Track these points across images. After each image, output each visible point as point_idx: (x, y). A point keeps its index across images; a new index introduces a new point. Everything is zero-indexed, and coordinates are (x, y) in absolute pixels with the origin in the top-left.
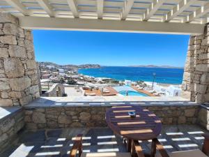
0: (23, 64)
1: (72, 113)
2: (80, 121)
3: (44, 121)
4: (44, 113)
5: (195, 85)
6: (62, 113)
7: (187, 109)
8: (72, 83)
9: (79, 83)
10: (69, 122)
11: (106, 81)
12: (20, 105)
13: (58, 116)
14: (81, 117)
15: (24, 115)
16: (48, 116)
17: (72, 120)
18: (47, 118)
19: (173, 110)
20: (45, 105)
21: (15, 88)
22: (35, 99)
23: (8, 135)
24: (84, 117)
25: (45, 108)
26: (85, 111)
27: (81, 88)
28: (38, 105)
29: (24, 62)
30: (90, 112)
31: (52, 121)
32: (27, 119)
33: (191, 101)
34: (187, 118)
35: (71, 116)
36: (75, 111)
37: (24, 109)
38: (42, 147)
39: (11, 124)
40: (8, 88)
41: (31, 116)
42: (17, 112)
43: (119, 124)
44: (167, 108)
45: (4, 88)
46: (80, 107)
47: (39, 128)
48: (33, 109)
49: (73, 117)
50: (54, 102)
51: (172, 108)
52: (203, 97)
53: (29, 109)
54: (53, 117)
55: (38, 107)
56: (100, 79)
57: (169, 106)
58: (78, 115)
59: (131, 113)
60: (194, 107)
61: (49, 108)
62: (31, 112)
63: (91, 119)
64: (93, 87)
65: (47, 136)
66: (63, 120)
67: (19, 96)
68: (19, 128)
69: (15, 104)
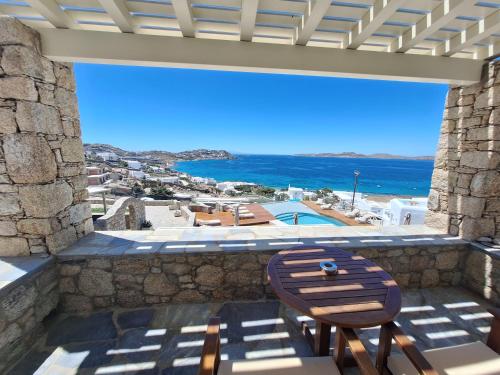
0: (53, 151)
1: (179, 269)
2: (198, 287)
3: (110, 289)
4: (109, 270)
5: (460, 198)
6: (155, 270)
7: (441, 252)
8: (162, 195)
9: (179, 195)
10: (170, 291)
11: (244, 190)
12: (48, 252)
13: (145, 276)
14: (200, 279)
15: (58, 277)
16: (121, 277)
17: (178, 285)
18: (115, 282)
19: (411, 257)
20: (113, 251)
21: (33, 209)
22: (83, 238)
23: (22, 326)
24: (208, 276)
25: (111, 258)
26: (211, 262)
27: (185, 208)
28: (95, 251)
29: (54, 145)
30: (222, 266)
31: (127, 288)
32: (66, 286)
33: (450, 234)
34: (441, 272)
35: (177, 276)
36: (187, 263)
37: (57, 263)
38: (110, 352)
39: (28, 301)
40: (15, 209)
41: (76, 278)
42: (44, 269)
43: (303, 291)
44: (398, 253)
45: (6, 211)
46: (197, 254)
47: (96, 307)
48: (82, 262)
49: (181, 279)
51: (411, 252)
52: (477, 227)
53: (71, 262)
54: (131, 278)
55: (95, 257)
56: (229, 186)
57: (403, 248)
58: (193, 273)
59: (327, 265)
60: (456, 247)
61: (123, 257)
62: (76, 268)
63: (224, 282)
64: (214, 206)
65: (117, 326)
66: (155, 285)
67: (45, 228)
68: (47, 309)
69: (34, 250)
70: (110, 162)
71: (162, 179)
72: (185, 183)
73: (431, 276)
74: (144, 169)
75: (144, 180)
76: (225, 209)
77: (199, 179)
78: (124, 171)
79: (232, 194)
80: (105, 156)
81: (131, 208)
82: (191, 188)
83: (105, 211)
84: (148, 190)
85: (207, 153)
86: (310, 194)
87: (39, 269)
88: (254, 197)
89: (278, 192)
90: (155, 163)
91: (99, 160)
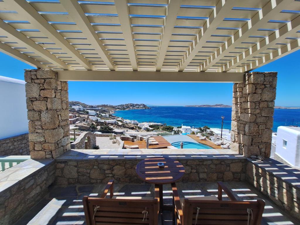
0: (58, 116)
1: (106, 167)
2: (113, 176)
3: (76, 175)
4: (76, 166)
6: (95, 167)
7: (232, 163)
8: (106, 130)
9: (116, 130)
10: (101, 177)
12: (53, 158)
13: (91, 170)
14: (115, 172)
15: (56, 168)
16: (81, 170)
17: (105, 174)
18: (78, 172)
19: (216, 165)
20: (78, 158)
21: (49, 139)
22: (66, 152)
24: (118, 171)
25: (77, 161)
26: (120, 164)
27: (118, 138)
28: (71, 158)
29: (59, 113)
30: (124, 166)
31: (83, 175)
32: (58, 173)
33: (240, 154)
35: (104, 170)
36: (109, 164)
37: (56, 162)
38: (74, 201)
39: (44, 177)
40: (42, 139)
41: (62, 169)
42: (51, 164)
43: (146, 173)
45: (39, 140)
46: (114, 160)
47: (69, 183)
48: (65, 162)
49: (106, 172)
50: (86, 155)
51: (216, 162)
52: (249, 150)
53: (61, 162)
54: (85, 171)
55: (70, 160)
56: (146, 125)
57: (212, 160)
58: (112, 169)
60: (240, 160)
61: (82, 161)
62: (63, 165)
63: (125, 174)
64: (135, 137)
65: (78, 191)
66: (95, 174)
67: (52, 147)
68: (50, 182)
69: (48, 156)
70: (79, 112)
71: (107, 121)
72: (120, 123)
73: (229, 175)
74: (97, 115)
75: (97, 121)
76: (141, 139)
77: (128, 121)
78: (86, 116)
79: (148, 130)
80: (76, 108)
81: (89, 138)
82: (124, 126)
83: (75, 139)
84: (99, 127)
85: (133, 105)
86: (195, 130)
87: (49, 165)
88: (160, 132)
89: (175, 129)
90: (104, 111)
91: (73, 111)
